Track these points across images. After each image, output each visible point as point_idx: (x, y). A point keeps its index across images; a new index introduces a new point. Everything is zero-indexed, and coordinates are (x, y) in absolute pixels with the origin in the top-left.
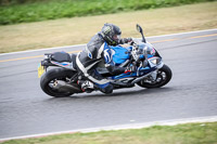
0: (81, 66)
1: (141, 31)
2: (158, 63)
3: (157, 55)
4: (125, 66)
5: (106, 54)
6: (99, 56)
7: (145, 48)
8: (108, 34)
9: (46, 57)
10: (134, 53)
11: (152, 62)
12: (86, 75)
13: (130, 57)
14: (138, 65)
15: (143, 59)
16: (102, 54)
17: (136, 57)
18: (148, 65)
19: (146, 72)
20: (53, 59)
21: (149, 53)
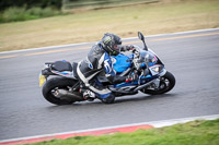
0: (82, 76)
1: (143, 39)
2: (160, 70)
3: (159, 62)
4: (127, 75)
5: (106, 64)
7: (147, 56)
8: (108, 44)
9: (47, 66)
10: (135, 61)
11: (154, 70)
12: (87, 85)
13: (132, 65)
14: (139, 73)
15: (144, 68)
16: (103, 64)
17: (137, 66)
18: (150, 73)
19: (147, 80)
20: (53, 69)
21: (150, 61)
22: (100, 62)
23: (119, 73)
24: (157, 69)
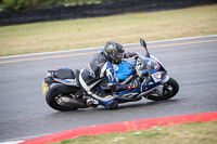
0: (84, 84)
1: (145, 45)
2: (163, 77)
3: (161, 69)
4: (128, 82)
5: (109, 73)
6: (102, 75)
7: (149, 63)
9: (49, 75)
10: (138, 68)
11: (157, 77)
12: (89, 93)
13: (134, 72)
14: (142, 80)
15: (146, 75)
16: (105, 73)
17: (140, 73)
18: (152, 80)
19: (150, 87)
20: (56, 77)
21: (153, 68)
23: (121, 81)
24: (160, 76)
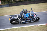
1: (32, 9)
5: (24, 16)
7: (33, 13)
17: (31, 16)
20: (12, 17)
22: (23, 15)
23: (27, 17)
24: (35, 16)
